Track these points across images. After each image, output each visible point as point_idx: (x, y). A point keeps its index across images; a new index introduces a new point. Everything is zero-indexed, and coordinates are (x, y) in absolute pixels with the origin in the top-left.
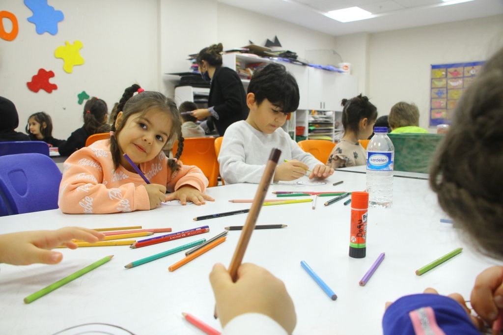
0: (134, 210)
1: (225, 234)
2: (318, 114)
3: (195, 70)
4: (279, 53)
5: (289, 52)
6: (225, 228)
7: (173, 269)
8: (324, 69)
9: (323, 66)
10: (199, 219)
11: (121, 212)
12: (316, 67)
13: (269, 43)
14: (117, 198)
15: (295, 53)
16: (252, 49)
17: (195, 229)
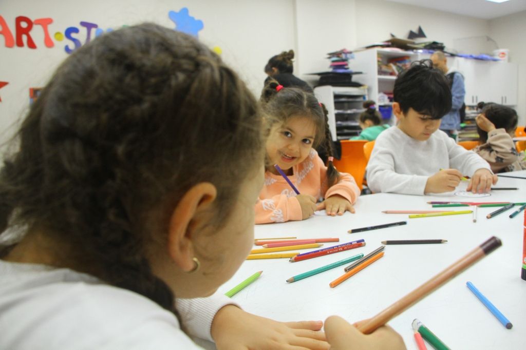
0: (288, 220)
1: (382, 249)
2: (470, 109)
3: (334, 69)
4: (423, 45)
5: (435, 43)
6: (382, 243)
7: (334, 285)
8: (477, 59)
9: (474, 55)
10: (354, 231)
11: (274, 223)
12: (466, 57)
13: (412, 35)
14: (271, 209)
15: (442, 44)
16: (394, 43)
17: (351, 243)
